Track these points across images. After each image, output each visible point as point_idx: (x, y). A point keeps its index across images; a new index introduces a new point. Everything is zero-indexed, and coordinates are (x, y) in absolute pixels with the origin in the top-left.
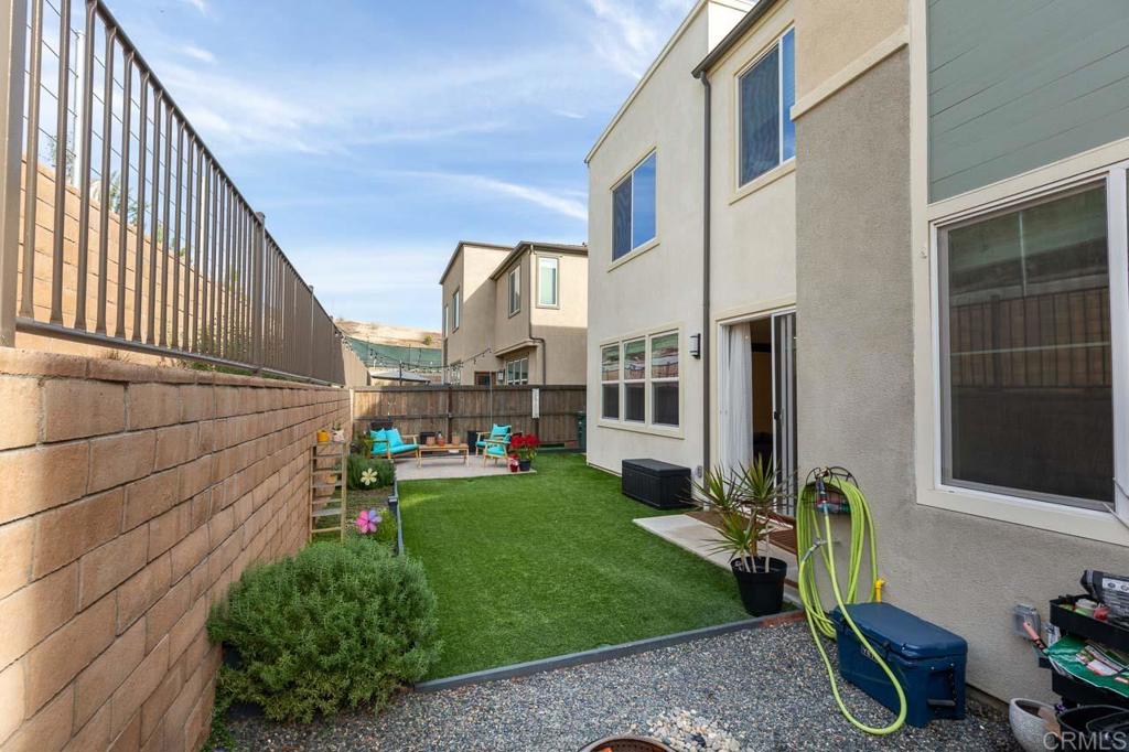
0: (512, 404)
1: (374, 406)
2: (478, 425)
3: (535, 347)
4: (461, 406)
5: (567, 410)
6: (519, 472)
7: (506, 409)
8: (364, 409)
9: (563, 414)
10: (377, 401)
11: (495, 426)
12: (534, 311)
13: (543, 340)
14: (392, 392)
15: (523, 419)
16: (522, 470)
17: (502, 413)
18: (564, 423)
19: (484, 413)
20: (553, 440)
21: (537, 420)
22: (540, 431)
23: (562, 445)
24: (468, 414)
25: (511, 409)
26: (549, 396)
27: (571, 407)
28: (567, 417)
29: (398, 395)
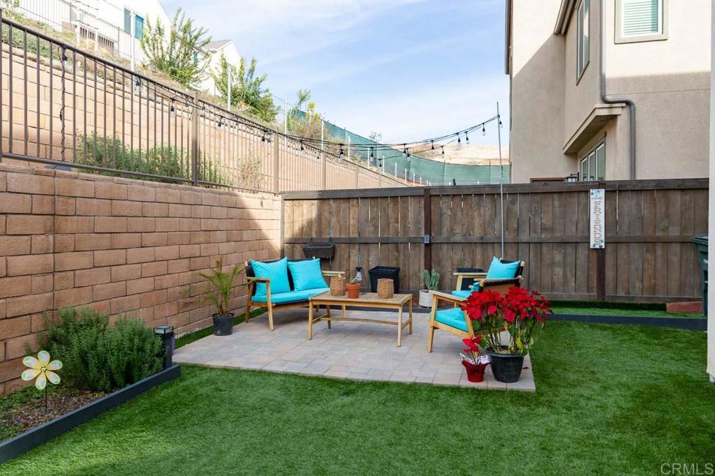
0: (547, 220)
1: (310, 223)
2: (479, 257)
3: (613, 118)
4: (447, 223)
5: (674, 232)
6: (491, 384)
7: (532, 229)
8: (297, 228)
9: (667, 242)
10: (314, 214)
11: (496, 262)
12: (610, 50)
13: (628, 103)
14: (335, 199)
15: (570, 249)
16: (498, 378)
17: (524, 237)
18: (667, 261)
19: (490, 237)
20: (638, 292)
21: (600, 252)
22: (609, 274)
23: (662, 308)
24: (458, 238)
25: (544, 229)
26: (628, 204)
27: (683, 229)
28: (676, 248)
29: (344, 205)
